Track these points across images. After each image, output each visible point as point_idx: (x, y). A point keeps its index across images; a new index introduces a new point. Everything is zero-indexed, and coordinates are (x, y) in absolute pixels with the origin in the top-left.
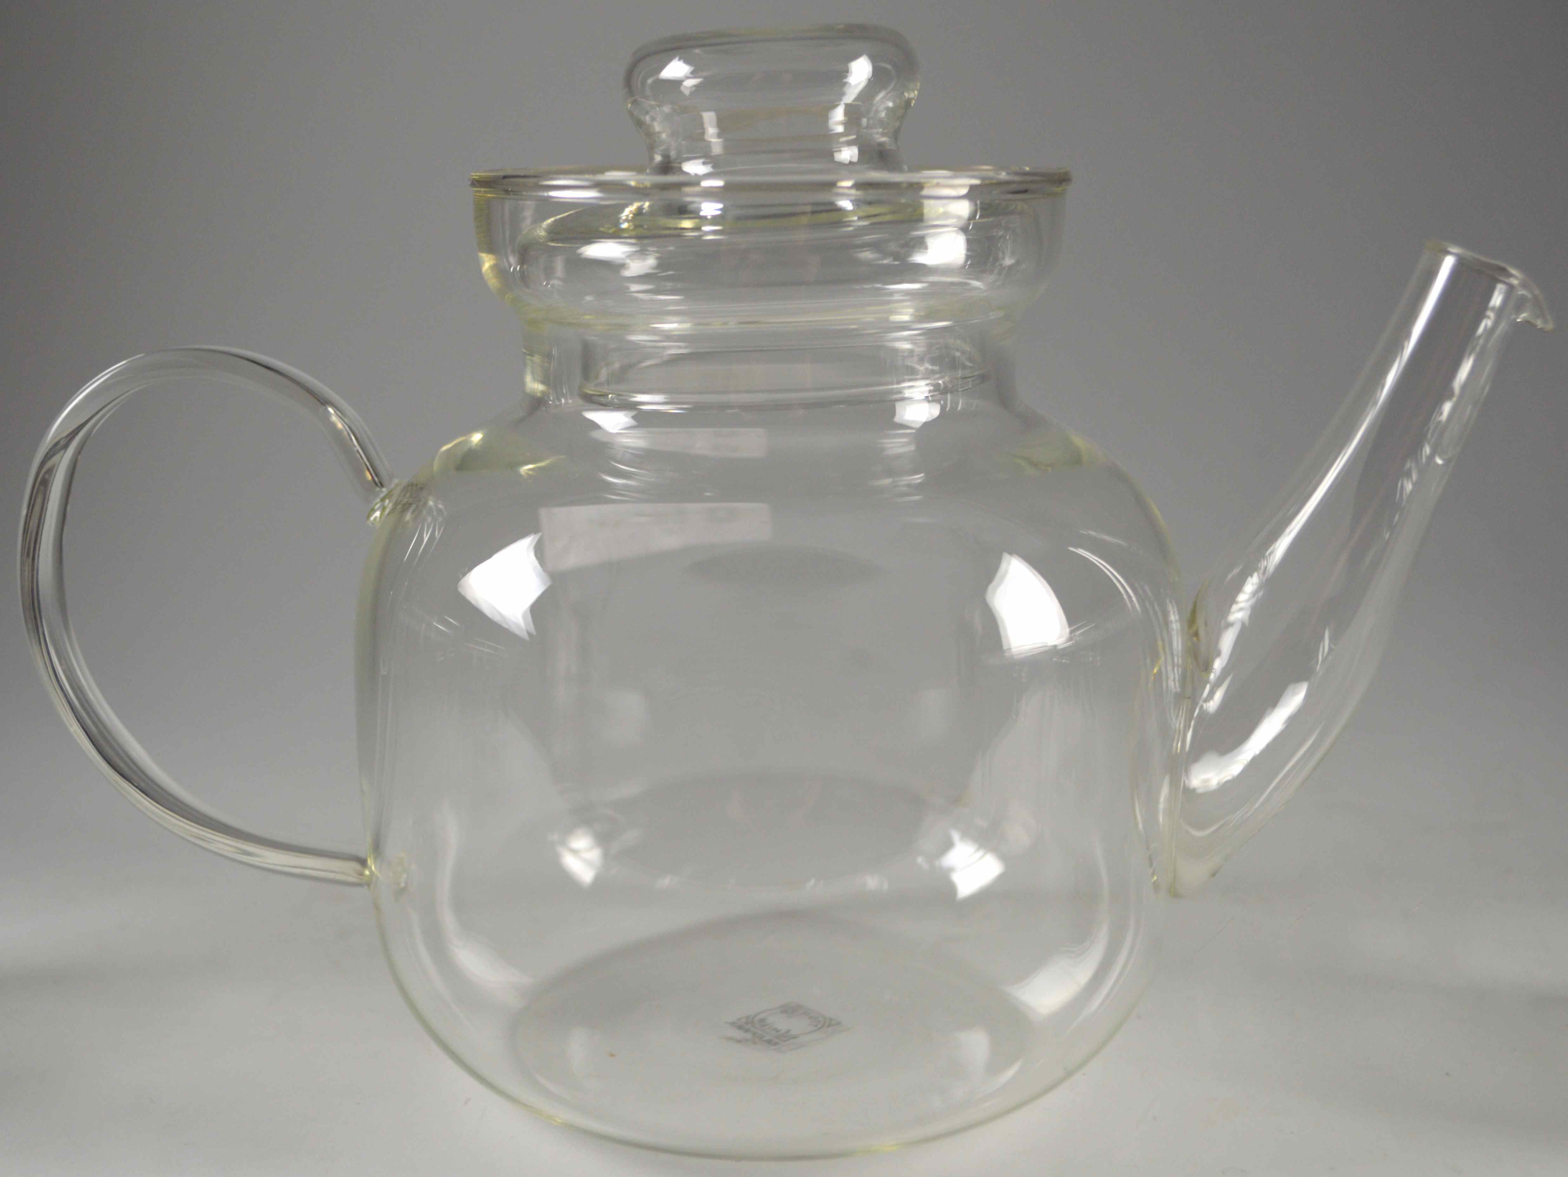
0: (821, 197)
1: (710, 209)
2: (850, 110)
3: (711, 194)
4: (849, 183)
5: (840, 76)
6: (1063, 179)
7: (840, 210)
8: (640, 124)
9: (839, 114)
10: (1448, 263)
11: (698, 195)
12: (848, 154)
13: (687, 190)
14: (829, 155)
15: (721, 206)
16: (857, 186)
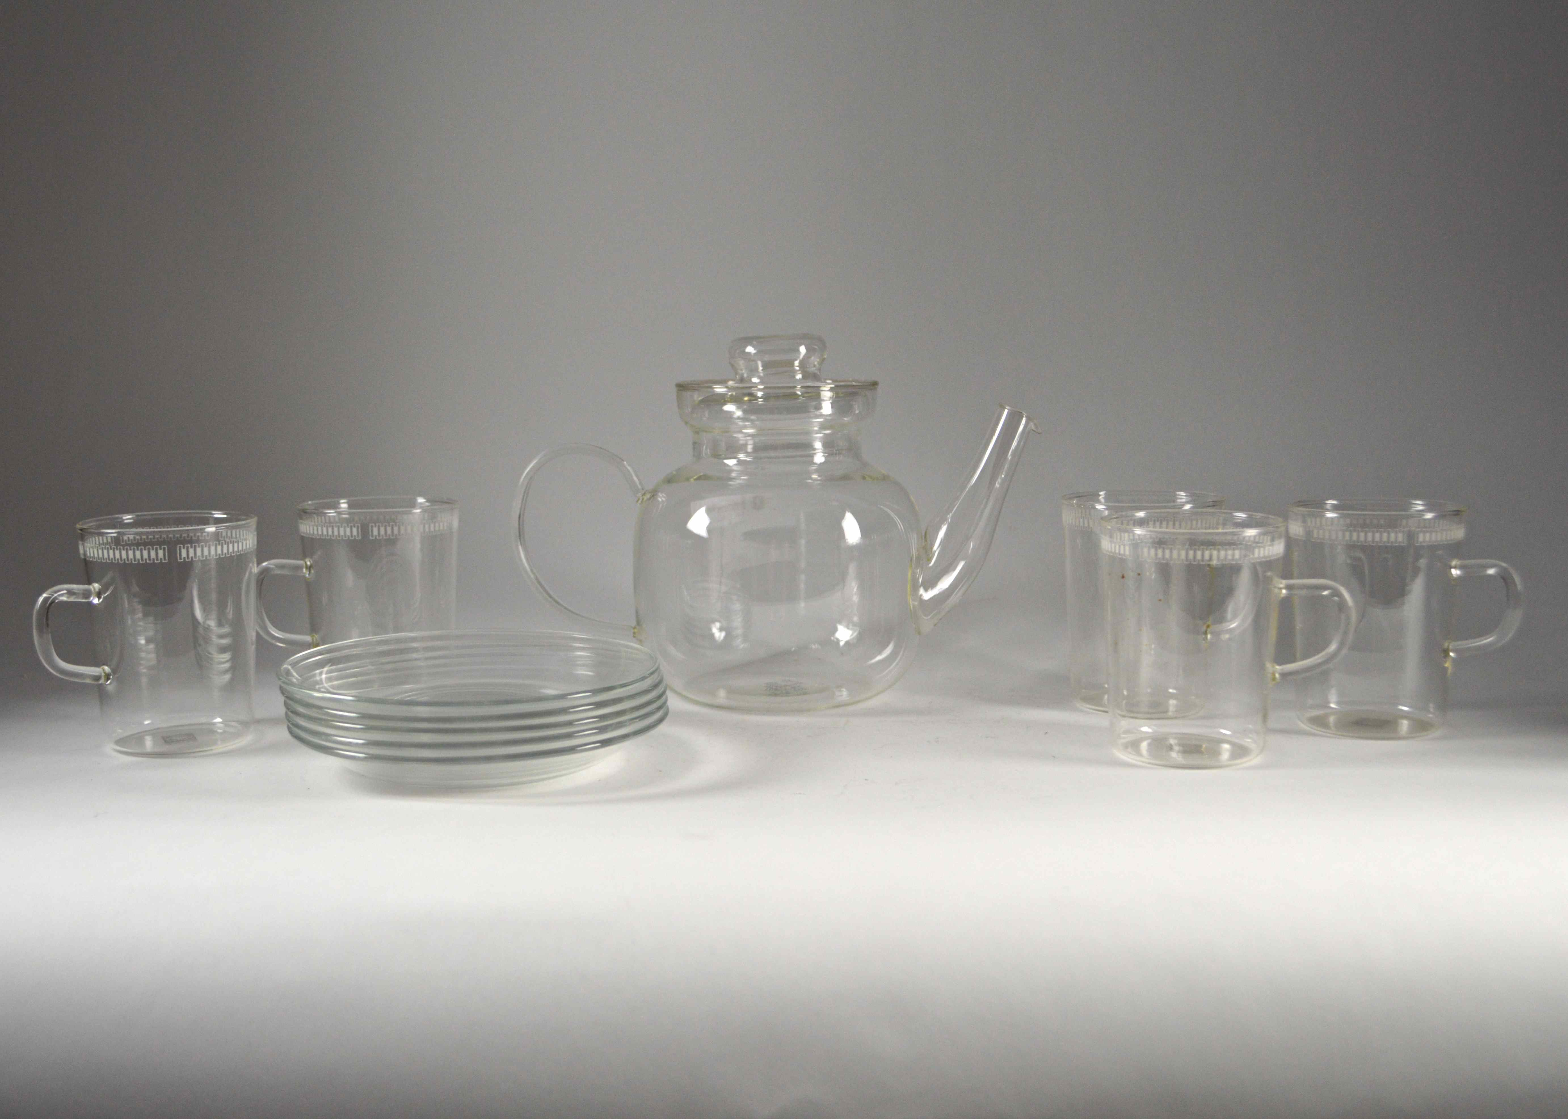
0: (791, 391)
1: (760, 394)
2: (800, 363)
3: (760, 390)
4: (799, 387)
5: (798, 351)
6: (875, 384)
7: (797, 394)
8: (732, 366)
9: (797, 363)
10: (1006, 411)
11: (757, 390)
12: (799, 376)
13: (753, 389)
14: (794, 377)
15: (763, 393)
16: (802, 387)
